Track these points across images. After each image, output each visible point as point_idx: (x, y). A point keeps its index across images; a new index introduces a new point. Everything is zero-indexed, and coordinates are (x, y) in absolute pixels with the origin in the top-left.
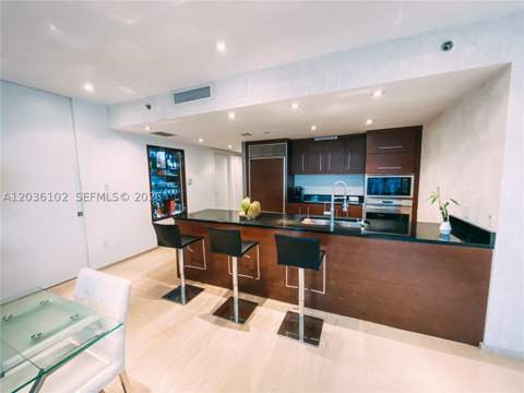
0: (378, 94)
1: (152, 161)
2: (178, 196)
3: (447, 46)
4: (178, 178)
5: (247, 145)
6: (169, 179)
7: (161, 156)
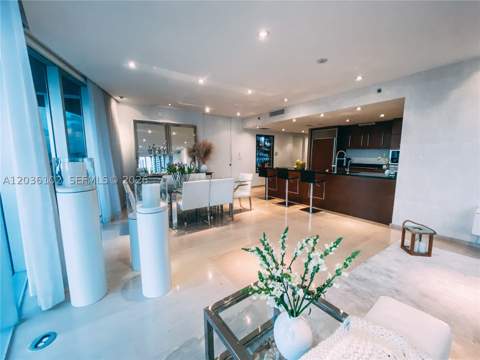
0: (359, 109)
1: (258, 142)
2: (269, 161)
3: (379, 91)
4: (270, 152)
5: (312, 131)
6: (265, 152)
7: (263, 139)
